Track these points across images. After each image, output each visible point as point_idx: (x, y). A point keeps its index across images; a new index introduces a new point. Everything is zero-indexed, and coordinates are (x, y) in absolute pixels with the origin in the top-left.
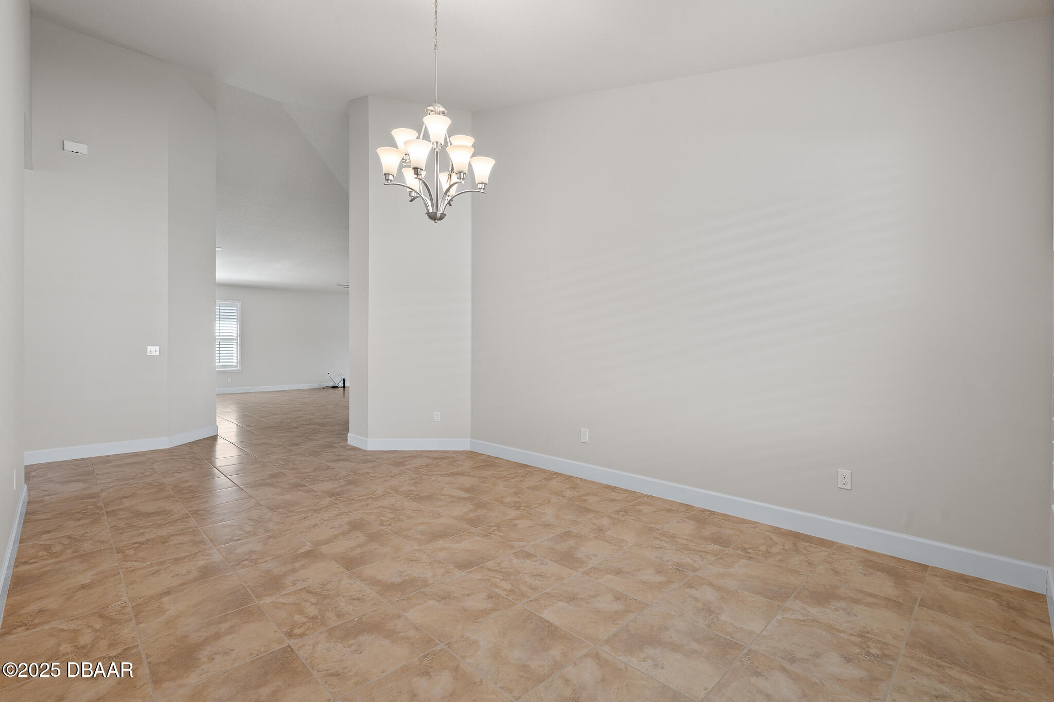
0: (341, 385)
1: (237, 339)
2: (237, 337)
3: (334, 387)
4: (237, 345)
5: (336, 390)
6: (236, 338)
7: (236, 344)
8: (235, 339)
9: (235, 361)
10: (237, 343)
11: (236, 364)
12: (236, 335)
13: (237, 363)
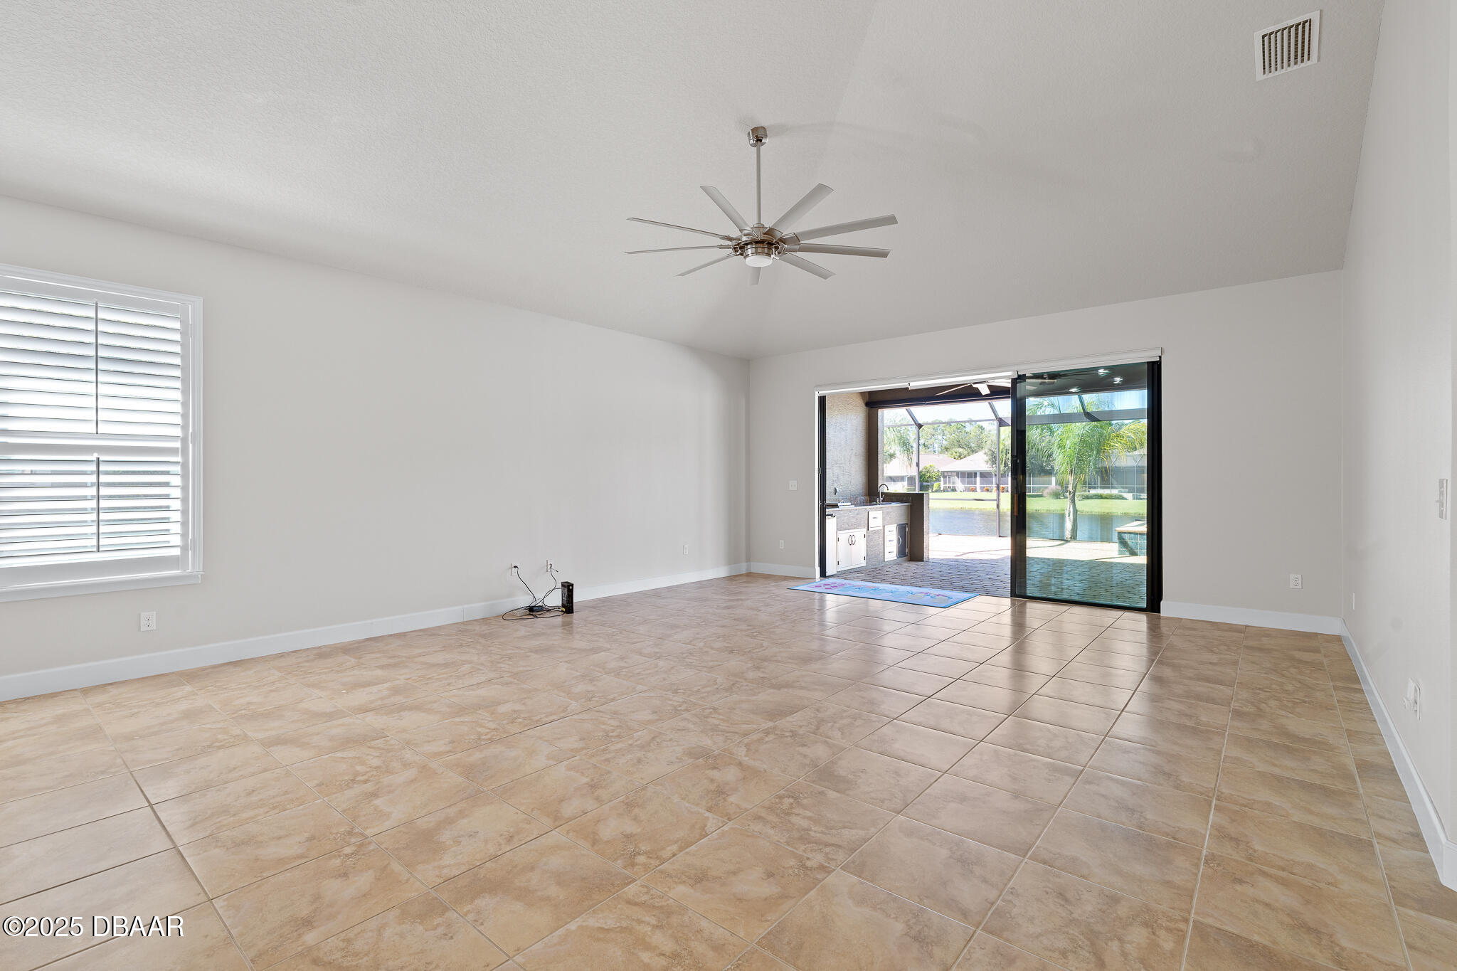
0: (556, 600)
1: (184, 451)
2: (184, 440)
3: (533, 610)
4: (185, 476)
5: (540, 623)
6: (178, 445)
7: (177, 469)
8: (172, 451)
9: (176, 540)
10: (184, 466)
11: (177, 552)
12: (177, 432)
13: (184, 548)
